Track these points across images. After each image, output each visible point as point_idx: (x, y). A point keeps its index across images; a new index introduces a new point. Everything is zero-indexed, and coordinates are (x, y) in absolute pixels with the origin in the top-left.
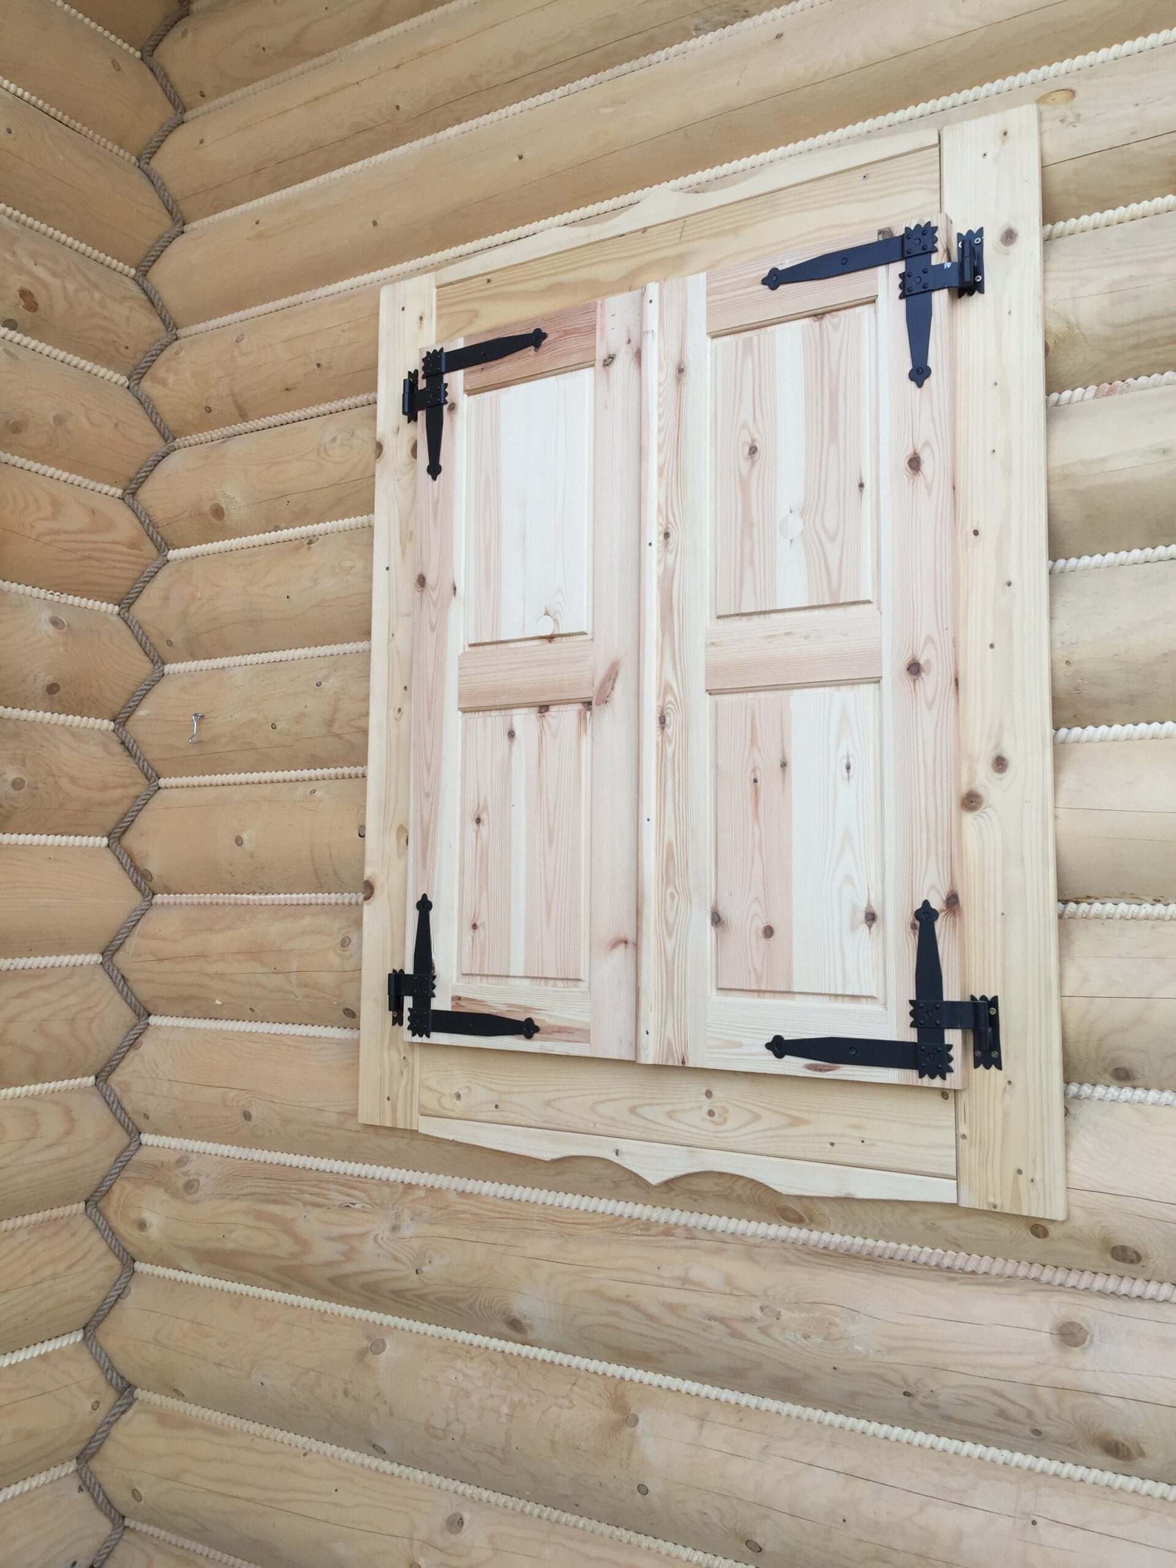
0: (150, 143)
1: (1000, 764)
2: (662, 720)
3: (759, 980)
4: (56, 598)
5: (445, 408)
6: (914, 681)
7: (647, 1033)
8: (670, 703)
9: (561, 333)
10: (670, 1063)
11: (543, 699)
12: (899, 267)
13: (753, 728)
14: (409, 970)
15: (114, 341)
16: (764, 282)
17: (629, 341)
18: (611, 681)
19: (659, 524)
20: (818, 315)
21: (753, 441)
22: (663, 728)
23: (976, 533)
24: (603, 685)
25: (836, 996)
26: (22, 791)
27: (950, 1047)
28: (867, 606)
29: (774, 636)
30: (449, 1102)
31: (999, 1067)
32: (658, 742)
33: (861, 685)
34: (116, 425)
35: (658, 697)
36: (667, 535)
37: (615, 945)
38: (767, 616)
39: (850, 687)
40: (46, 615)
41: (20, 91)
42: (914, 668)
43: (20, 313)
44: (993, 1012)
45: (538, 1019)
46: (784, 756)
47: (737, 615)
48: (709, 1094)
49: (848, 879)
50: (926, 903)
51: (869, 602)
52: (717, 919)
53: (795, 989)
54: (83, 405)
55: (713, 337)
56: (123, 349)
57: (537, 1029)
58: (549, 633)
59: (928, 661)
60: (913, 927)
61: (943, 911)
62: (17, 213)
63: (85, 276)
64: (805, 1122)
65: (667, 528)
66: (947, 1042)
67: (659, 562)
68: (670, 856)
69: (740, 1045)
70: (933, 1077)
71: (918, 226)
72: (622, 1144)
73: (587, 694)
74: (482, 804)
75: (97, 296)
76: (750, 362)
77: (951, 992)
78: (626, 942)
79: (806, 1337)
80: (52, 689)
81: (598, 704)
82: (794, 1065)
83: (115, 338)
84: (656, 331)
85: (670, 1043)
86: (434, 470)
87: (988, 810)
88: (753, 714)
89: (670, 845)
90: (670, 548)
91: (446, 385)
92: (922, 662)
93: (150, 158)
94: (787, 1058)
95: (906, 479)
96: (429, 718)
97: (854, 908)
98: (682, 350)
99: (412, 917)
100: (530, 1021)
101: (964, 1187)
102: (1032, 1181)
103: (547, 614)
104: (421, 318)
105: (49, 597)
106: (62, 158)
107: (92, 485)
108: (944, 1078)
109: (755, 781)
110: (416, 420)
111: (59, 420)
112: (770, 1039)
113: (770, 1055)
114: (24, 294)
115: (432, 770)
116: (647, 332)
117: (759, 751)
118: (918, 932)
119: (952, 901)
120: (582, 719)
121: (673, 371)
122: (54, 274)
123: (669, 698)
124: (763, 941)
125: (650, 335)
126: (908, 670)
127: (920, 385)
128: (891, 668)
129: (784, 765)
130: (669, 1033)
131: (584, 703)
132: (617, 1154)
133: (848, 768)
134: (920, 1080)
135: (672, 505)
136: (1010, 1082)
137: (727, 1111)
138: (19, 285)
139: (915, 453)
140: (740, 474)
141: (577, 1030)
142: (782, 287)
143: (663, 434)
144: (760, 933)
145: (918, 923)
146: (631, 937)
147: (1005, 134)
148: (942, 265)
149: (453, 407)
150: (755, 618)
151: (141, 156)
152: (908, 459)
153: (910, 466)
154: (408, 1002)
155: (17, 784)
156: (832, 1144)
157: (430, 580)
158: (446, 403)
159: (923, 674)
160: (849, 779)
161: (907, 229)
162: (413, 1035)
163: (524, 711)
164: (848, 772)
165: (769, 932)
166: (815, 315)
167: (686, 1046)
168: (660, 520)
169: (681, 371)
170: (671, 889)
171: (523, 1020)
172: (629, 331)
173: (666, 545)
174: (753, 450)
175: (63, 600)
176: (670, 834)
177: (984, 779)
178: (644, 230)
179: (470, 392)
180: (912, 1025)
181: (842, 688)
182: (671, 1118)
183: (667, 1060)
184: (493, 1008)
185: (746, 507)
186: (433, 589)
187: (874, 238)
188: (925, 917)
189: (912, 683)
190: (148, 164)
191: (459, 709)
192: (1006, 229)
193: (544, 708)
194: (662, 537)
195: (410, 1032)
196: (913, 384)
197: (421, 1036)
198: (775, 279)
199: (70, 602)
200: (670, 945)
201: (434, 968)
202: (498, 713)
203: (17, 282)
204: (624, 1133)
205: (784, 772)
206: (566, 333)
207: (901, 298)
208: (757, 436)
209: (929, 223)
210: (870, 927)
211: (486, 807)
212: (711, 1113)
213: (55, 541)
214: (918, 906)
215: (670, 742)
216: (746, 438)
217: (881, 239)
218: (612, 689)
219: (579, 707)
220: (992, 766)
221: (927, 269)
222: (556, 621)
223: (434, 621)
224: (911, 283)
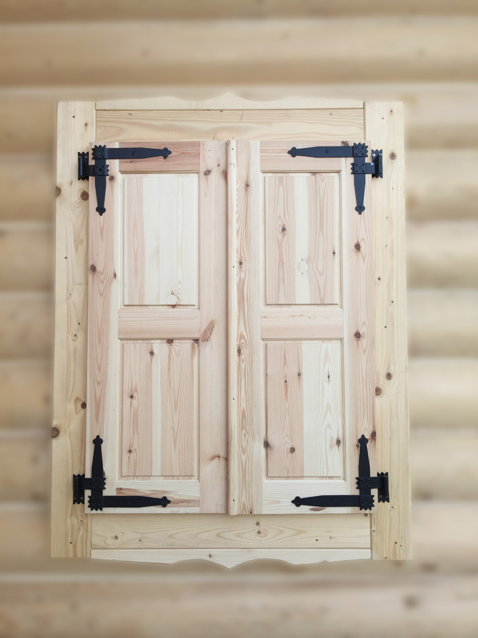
1: (389, 376)
2: (239, 351)
3: (288, 472)
5: (107, 178)
6: (358, 341)
7: (234, 501)
8: (243, 343)
9: (180, 153)
10: (245, 513)
11: (170, 336)
12: (351, 160)
13: (285, 357)
16: (289, 152)
17: (219, 165)
18: (210, 331)
20: (314, 173)
21: (284, 225)
22: (240, 355)
23: (379, 279)
24: (205, 332)
25: (323, 477)
27: (373, 496)
28: (336, 306)
29: (295, 316)
30: (111, 542)
31: (388, 501)
32: (237, 362)
33: (333, 341)
35: (237, 340)
36: (241, 263)
37: (213, 458)
38: (290, 306)
39: (328, 341)
42: (358, 335)
44: (387, 478)
45: (169, 497)
46: (299, 371)
47: (276, 304)
48: (258, 524)
49: (329, 426)
50: (363, 436)
51: (337, 304)
52: (267, 445)
53: (305, 476)
55: (263, 173)
57: (169, 502)
58: (174, 304)
59: (364, 333)
60: (358, 446)
61: (370, 439)
64: (305, 532)
65: (241, 260)
66: (372, 494)
67: (237, 275)
68: (244, 416)
69: (279, 502)
70: (366, 509)
71: (359, 144)
72: (212, 551)
73: (197, 336)
74: (134, 388)
76: (282, 187)
77: (373, 472)
78: (219, 457)
81: (203, 341)
82: (305, 509)
84: (235, 164)
85: (244, 504)
86: (101, 210)
87: (384, 395)
88: (285, 351)
89: (243, 411)
90: (243, 269)
91: (108, 166)
92: (361, 333)
94: (302, 506)
95: (354, 253)
96: (99, 342)
97: (332, 438)
98: (248, 176)
99: (90, 448)
100: (165, 498)
101: (374, 552)
102: (401, 546)
103: (172, 294)
104: (86, 125)
108: (371, 509)
109: (286, 381)
112: (293, 498)
113: (294, 506)
115: (102, 369)
116: (231, 164)
117: (288, 368)
118: (359, 449)
119: (374, 435)
120: (193, 348)
121: (243, 185)
123: (243, 341)
124: (290, 454)
126: (355, 336)
127: (360, 213)
128: (347, 335)
129: (299, 375)
130: (244, 499)
131: (194, 340)
132: (210, 557)
133: (329, 377)
134: (360, 511)
135: (243, 249)
136: (392, 507)
137: (267, 531)
139: (358, 243)
140: (277, 239)
141: (192, 501)
142: (297, 157)
143: (238, 214)
144: (289, 451)
145: (359, 444)
146: (222, 453)
147: (392, 111)
148: (370, 163)
149: (112, 178)
150: (284, 306)
152: (355, 245)
153: (356, 248)
154: (88, 493)
156: (317, 540)
157: (98, 268)
158: (108, 175)
159: (362, 338)
160: (329, 381)
161: (355, 144)
162: (92, 510)
163: (159, 341)
164: (329, 379)
165: (293, 450)
166: (312, 173)
167: (253, 504)
168: (238, 256)
169: (247, 185)
170: (244, 431)
171: (161, 498)
172: (218, 160)
173: (241, 268)
174: (284, 229)
176: (244, 405)
177: (383, 383)
178: (221, 111)
179: (123, 172)
180: (357, 488)
181: (325, 341)
182: (239, 537)
183: (243, 512)
184: (142, 493)
185: (281, 254)
186: (102, 274)
187: (340, 145)
188: (363, 442)
191: (119, 338)
192: (391, 153)
193: (170, 341)
194: (238, 264)
195: (90, 509)
196: (357, 213)
197: (97, 510)
198: (294, 152)
200: (244, 458)
201: (104, 474)
202: (142, 341)
204: (214, 546)
205: (299, 378)
206: (183, 153)
207: (352, 174)
208: (285, 223)
209: (364, 144)
210: (338, 446)
211: (136, 390)
212: (259, 532)
214: (360, 437)
215: (243, 362)
216: (280, 223)
217: (343, 146)
218: (211, 334)
219: (192, 341)
220: (386, 377)
221: (364, 164)
222: (178, 298)
223: (102, 291)
224: (356, 168)
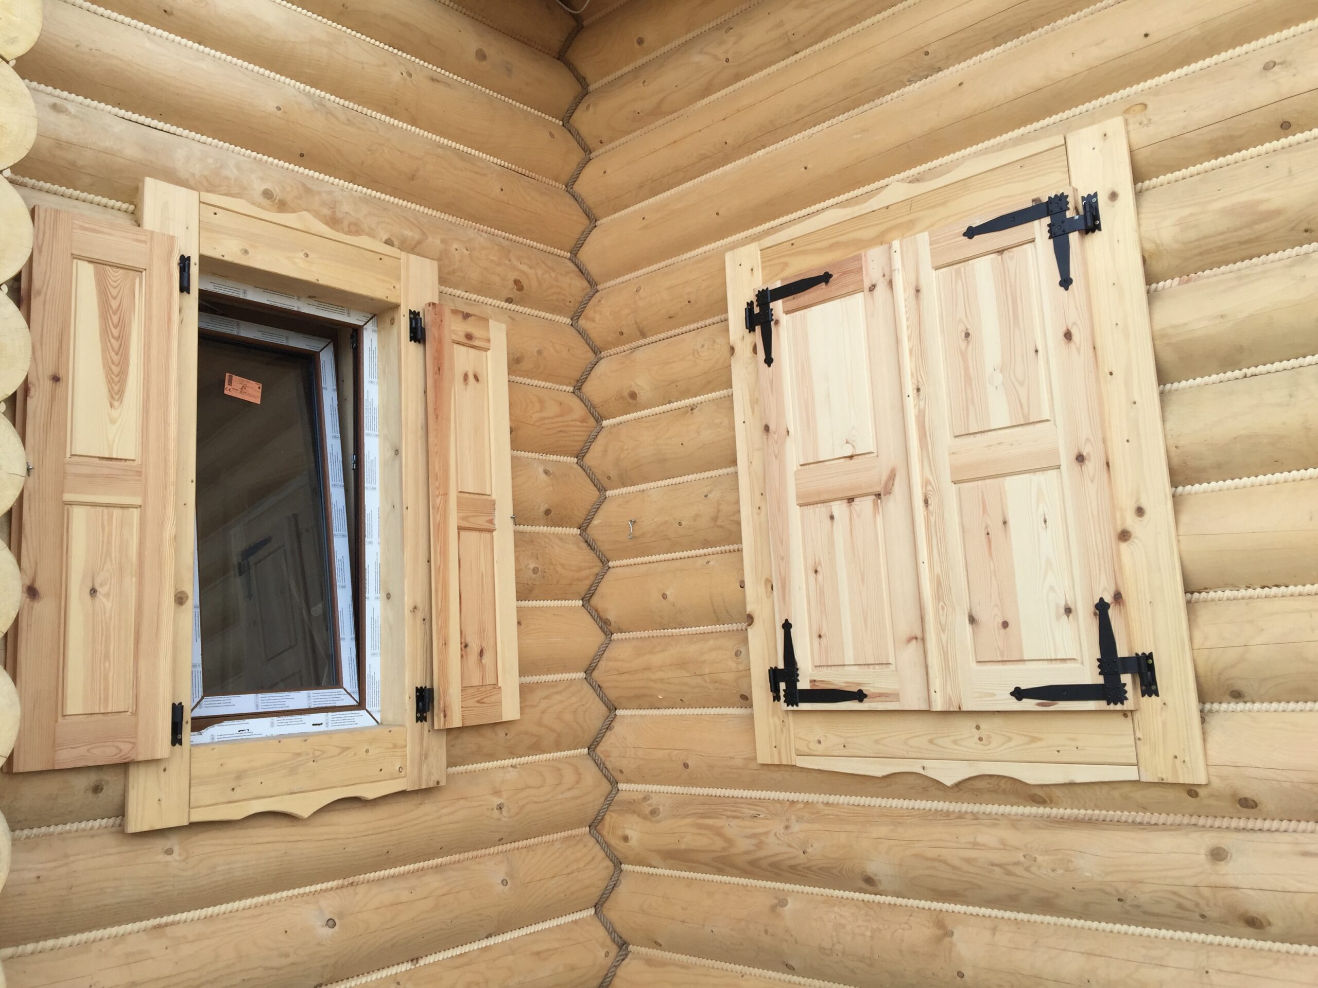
0: (573, 176)
1: (1140, 511)
2: (926, 502)
3: (1002, 654)
4: (544, 458)
5: (772, 323)
6: (1081, 466)
7: (935, 692)
8: (930, 491)
9: (841, 274)
10: (952, 709)
11: (850, 494)
12: (1047, 220)
13: (984, 503)
14: (781, 666)
15: (564, 300)
16: (965, 235)
17: (884, 276)
18: (892, 480)
19: (913, 383)
20: (1000, 252)
21: (967, 329)
22: (927, 507)
23: (1111, 374)
24: (886, 484)
25: (1051, 660)
26: (537, 575)
27: (1125, 685)
28: (1047, 423)
29: (991, 445)
30: (814, 746)
31: (1157, 695)
32: (924, 515)
33: (1049, 471)
34: (569, 350)
35: (922, 487)
36: (918, 390)
37: (909, 640)
38: (986, 433)
39: (1041, 473)
40: (541, 469)
41: (503, 163)
42: (1080, 458)
43: (514, 294)
44: (1150, 661)
45: (865, 690)
46: (1004, 518)
47: (967, 434)
48: (978, 727)
49: (1052, 588)
50: (1101, 599)
51: (1048, 420)
52: (972, 620)
53: (1025, 659)
54: (551, 341)
55: (936, 270)
56: (568, 303)
57: (866, 696)
58: (850, 454)
59: (1088, 454)
60: (1095, 614)
61: (1112, 603)
62: (507, 234)
63: (547, 265)
64: (1040, 739)
65: (918, 386)
66: (1122, 682)
67: (915, 406)
68: (939, 584)
69: (994, 695)
70: (1116, 704)
71: (1056, 196)
72: (926, 763)
73: (877, 489)
74: (817, 561)
75: (553, 275)
76: (960, 283)
77: (1123, 651)
78: (916, 638)
79: (1054, 870)
80: (547, 512)
81: (885, 495)
82: (1029, 704)
83: (563, 297)
84: (900, 269)
85: (950, 698)
86: (769, 361)
87: (1136, 540)
88: (982, 492)
89: (938, 578)
90: (921, 397)
91: (772, 310)
92: (1084, 454)
93: (573, 185)
94: (1024, 700)
95: (1064, 346)
96: (779, 512)
97: (1057, 606)
98: (917, 279)
99: (780, 633)
100: (860, 691)
101: (1142, 770)
102: (1184, 762)
103: (847, 442)
104: (752, 270)
105: (541, 457)
106: (529, 198)
107: (557, 387)
108: (1123, 704)
109: (988, 534)
110: (754, 330)
111: (539, 352)
112: (1012, 690)
113: (1013, 699)
114: (517, 282)
115: (784, 543)
116: (895, 270)
117: (989, 515)
118: (1098, 617)
119: (1118, 597)
120: (876, 505)
121: (913, 292)
122: (530, 267)
123: (929, 488)
124: (1002, 631)
125: (897, 271)
126: (1077, 459)
127: (1067, 289)
128: (1066, 460)
129: (1005, 523)
130: (949, 690)
131: (876, 495)
132: (924, 769)
133: (1045, 522)
134: (1108, 706)
135: (920, 371)
136: (1165, 704)
137: (991, 737)
138: (513, 278)
139: (1068, 330)
140: (960, 349)
141: (891, 694)
142: (976, 237)
143: (910, 329)
144: (1000, 626)
145: (1098, 612)
146: (919, 635)
147: (1105, 135)
148: (1073, 218)
149: (777, 322)
150: (979, 435)
151: (568, 183)
152: (1063, 334)
153: (1066, 338)
154: (783, 686)
155: (535, 571)
156: (1058, 751)
157: (772, 428)
158: (772, 320)
159: (1086, 462)
160: (1046, 527)
161: (1050, 198)
162: (788, 705)
163: (839, 502)
164: (1046, 524)
165: (1005, 625)
166: (998, 252)
167: (961, 699)
168: (914, 381)
169: (918, 291)
170: (941, 604)
171: (856, 691)
172: (883, 270)
173: (919, 396)
174: (967, 335)
175: (548, 459)
176: (937, 570)
177: (1131, 522)
178: (887, 207)
179: (787, 312)
180: (1100, 674)
181: (1037, 473)
182: (955, 744)
183: (949, 707)
184: (837, 685)
185: (966, 368)
186: (775, 433)
187: (1030, 204)
188: (1102, 608)
189: (1080, 467)
190: (572, 188)
191: (798, 504)
192: (1110, 192)
193: (851, 500)
194: (915, 391)
195: (786, 704)
196: (1062, 289)
197: (793, 706)
198: (971, 233)
199: (551, 459)
200: (944, 637)
201: (797, 664)
202: (822, 505)
203: (513, 276)
204: (926, 756)
205: (1005, 527)
206: (844, 273)
207: (1050, 238)
208: (968, 327)
209: (1063, 193)
210: (1068, 617)
211: (820, 563)
212: (980, 739)
213: (544, 424)
214: (1097, 601)
215: (932, 515)
216: (962, 328)
217: (1034, 205)
218: (893, 485)
219: (873, 497)
220: (1136, 514)
221: (1064, 220)
222: (853, 446)
223: (777, 452)
224: (1055, 229)
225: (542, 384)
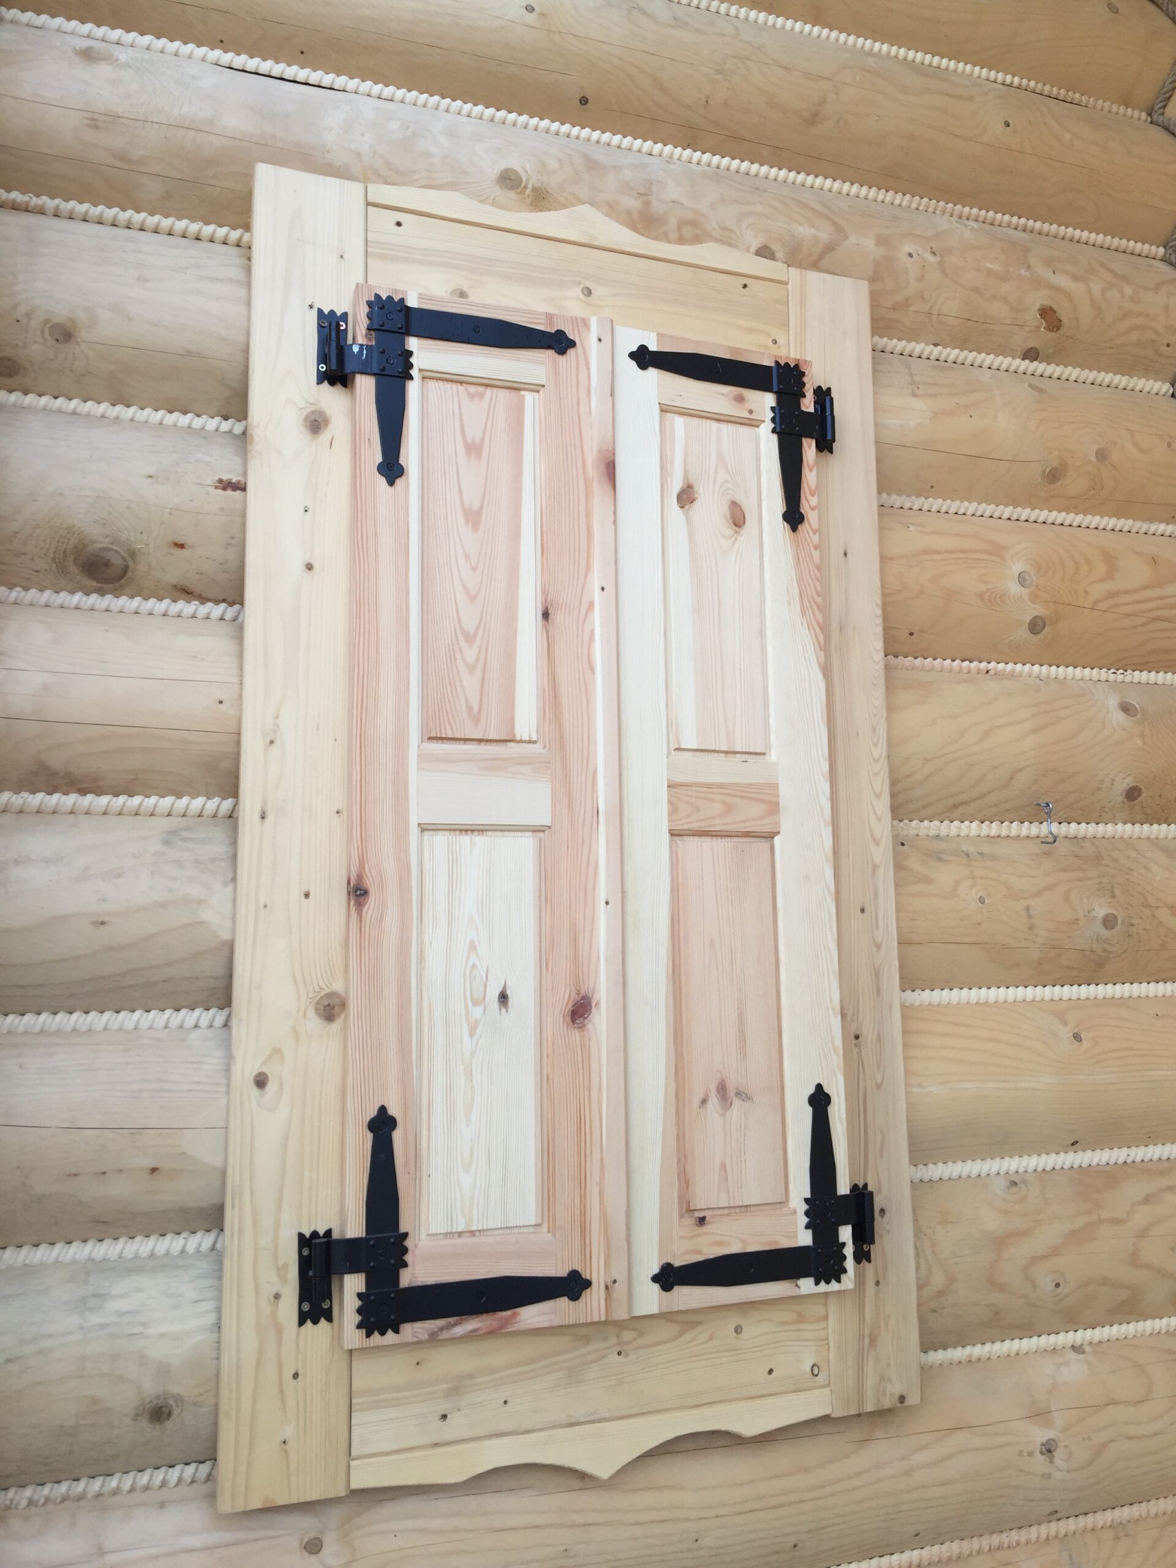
225: (1111, 522)
